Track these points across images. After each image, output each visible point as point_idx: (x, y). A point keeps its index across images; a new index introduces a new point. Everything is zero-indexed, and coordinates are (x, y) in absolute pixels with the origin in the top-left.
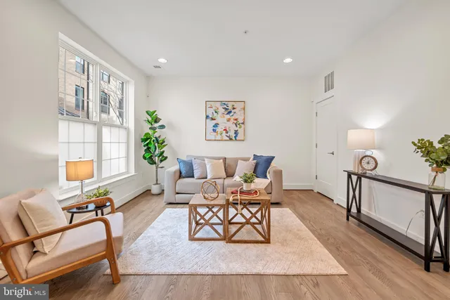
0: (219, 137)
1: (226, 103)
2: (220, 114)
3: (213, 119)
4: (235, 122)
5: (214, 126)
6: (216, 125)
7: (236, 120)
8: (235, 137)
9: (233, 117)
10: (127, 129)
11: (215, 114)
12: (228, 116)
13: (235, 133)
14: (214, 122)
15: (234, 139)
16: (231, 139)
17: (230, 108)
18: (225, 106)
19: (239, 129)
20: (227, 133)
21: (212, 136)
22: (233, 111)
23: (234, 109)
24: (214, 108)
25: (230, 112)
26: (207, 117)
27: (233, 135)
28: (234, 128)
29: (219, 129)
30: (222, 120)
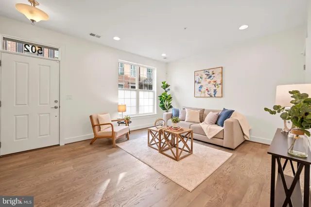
0: (203, 95)
1: (208, 71)
2: (203, 79)
3: (199, 83)
4: (214, 83)
5: (199, 88)
6: (201, 87)
7: (215, 82)
8: (214, 95)
9: (213, 80)
10: (154, 92)
11: (201, 79)
12: (209, 80)
13: (214, 92)
14: (200, 85)
15: (213, 96)
16: (211, 96)
17: (211, 73)
18: (207, 73)
19: (217, 89)
20: (208, 92)
21: (198, 94)
22: (213, 76)
23: (213, 74)
24: (200, 75)
25: (211, 77)
26: (195, 82)
27: (213, 93)
28: (213, 88)
29: (203, 89)
30: (205, 83)
